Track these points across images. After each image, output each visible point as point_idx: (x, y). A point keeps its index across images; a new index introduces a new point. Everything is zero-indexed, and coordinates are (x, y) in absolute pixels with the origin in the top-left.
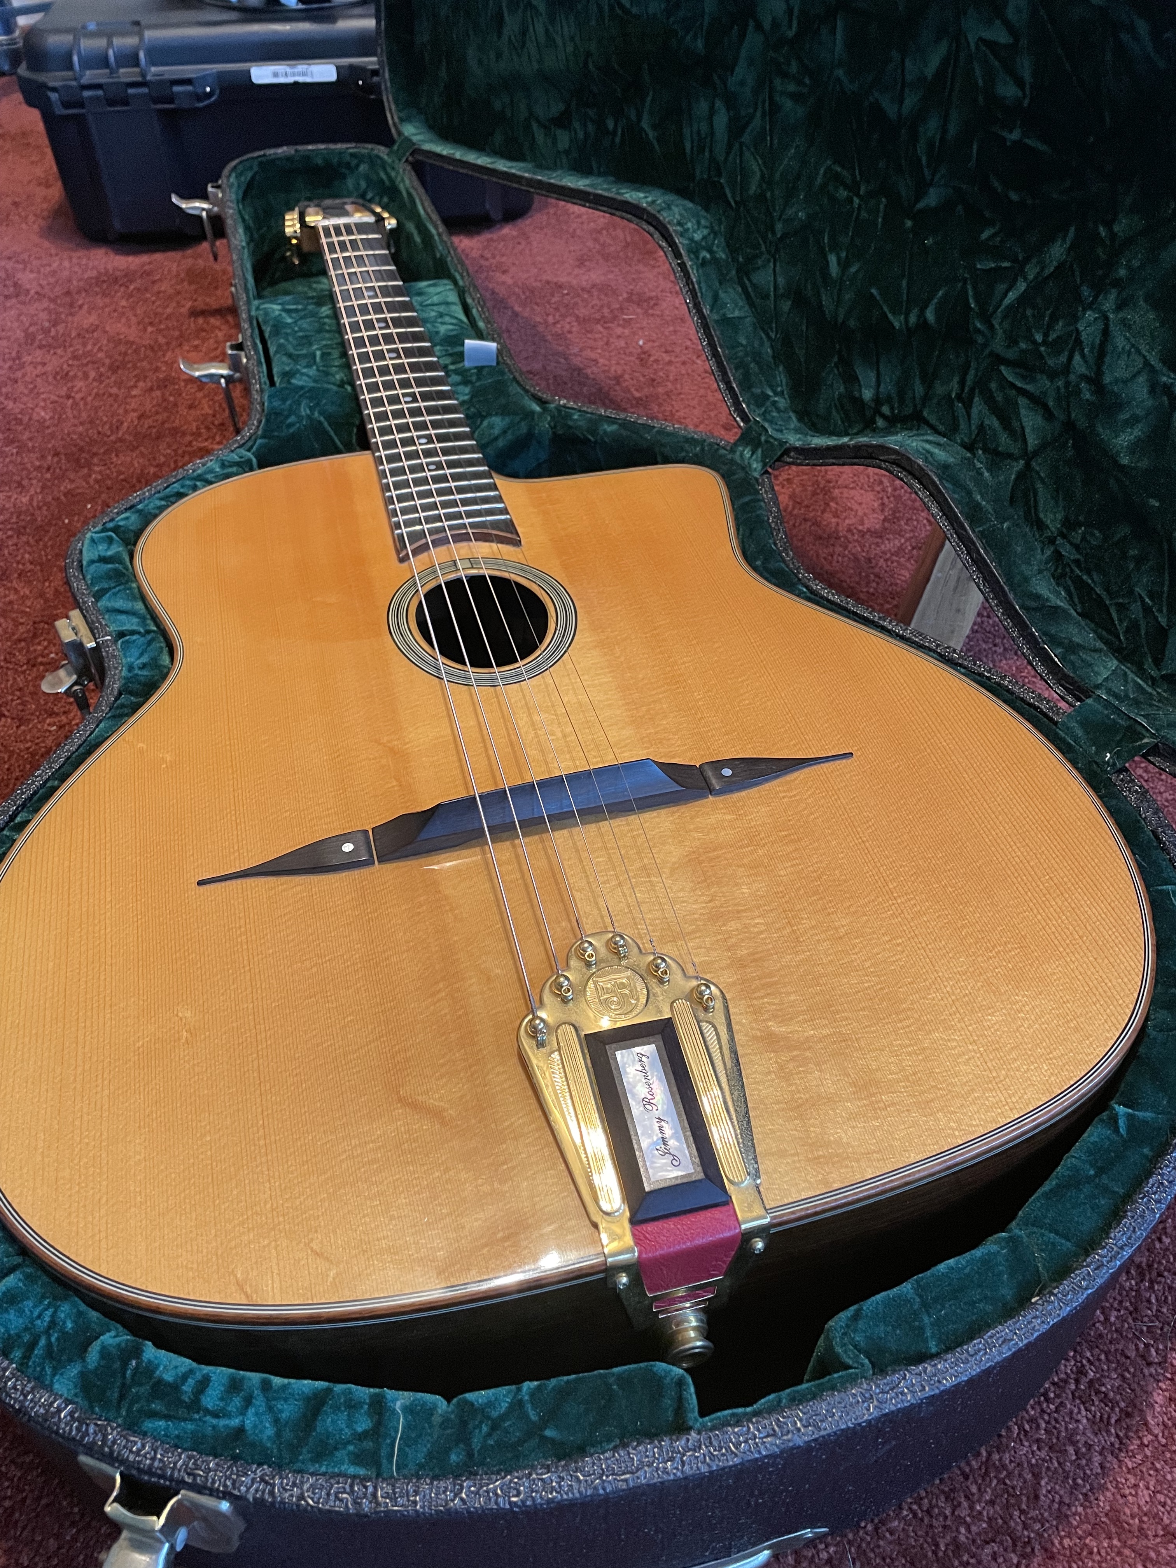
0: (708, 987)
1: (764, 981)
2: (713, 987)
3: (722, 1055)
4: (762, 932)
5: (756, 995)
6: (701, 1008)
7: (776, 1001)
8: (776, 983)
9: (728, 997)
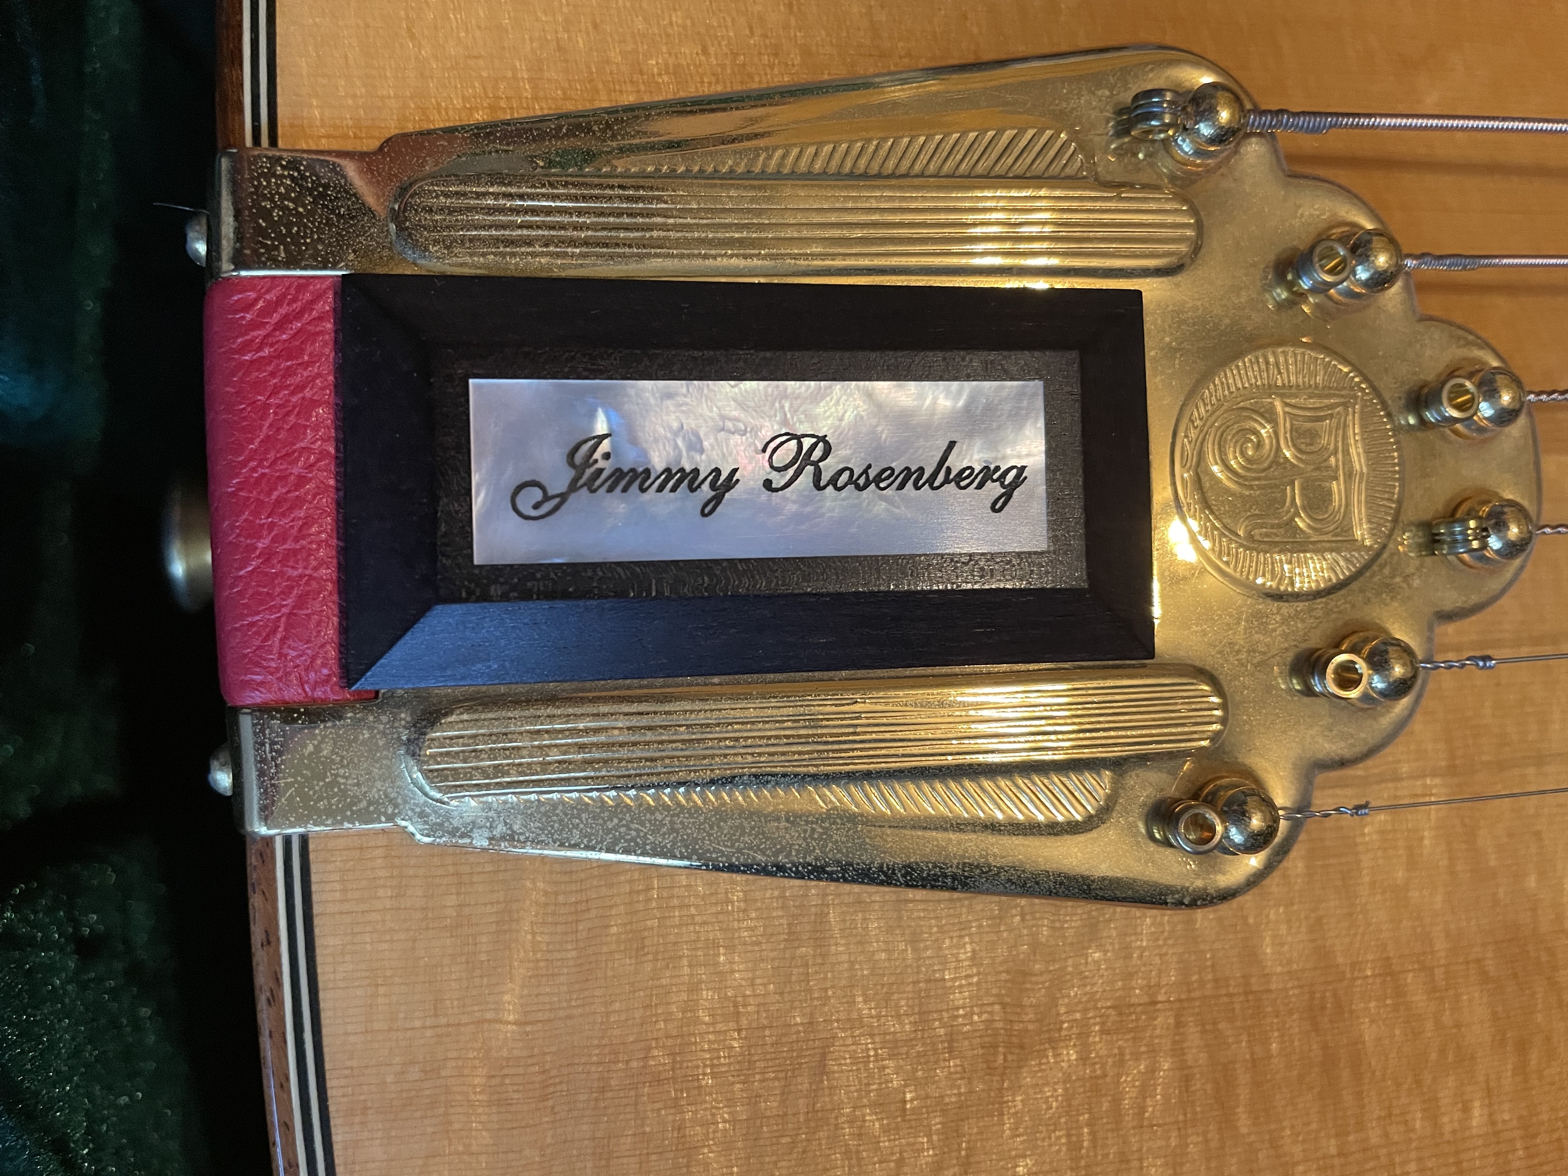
0: (1256, 843)
1: (1243, 1078)
2: (1255, 861)
3: (959, 826)
4: (1432, 1114)
5: (1192, 1031)
6: (1172, 791)
7: (1153, 1107)
8: (1227, 1122)
9: (1202, 917)
